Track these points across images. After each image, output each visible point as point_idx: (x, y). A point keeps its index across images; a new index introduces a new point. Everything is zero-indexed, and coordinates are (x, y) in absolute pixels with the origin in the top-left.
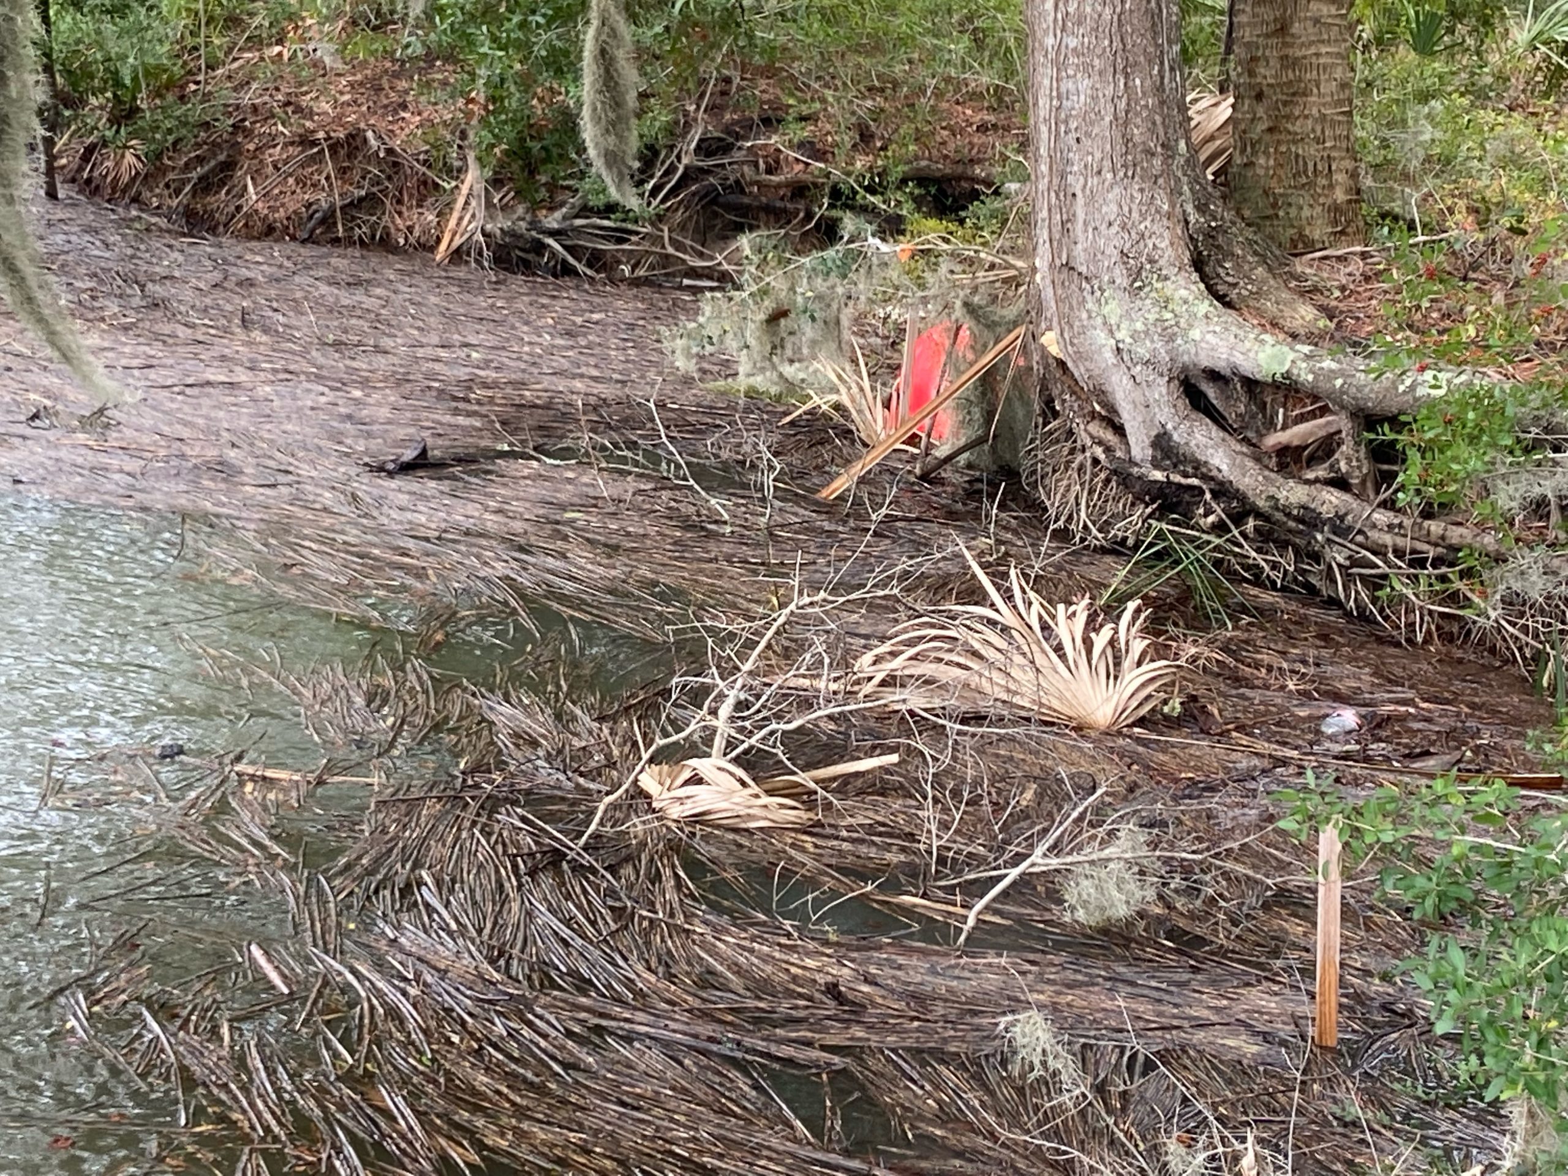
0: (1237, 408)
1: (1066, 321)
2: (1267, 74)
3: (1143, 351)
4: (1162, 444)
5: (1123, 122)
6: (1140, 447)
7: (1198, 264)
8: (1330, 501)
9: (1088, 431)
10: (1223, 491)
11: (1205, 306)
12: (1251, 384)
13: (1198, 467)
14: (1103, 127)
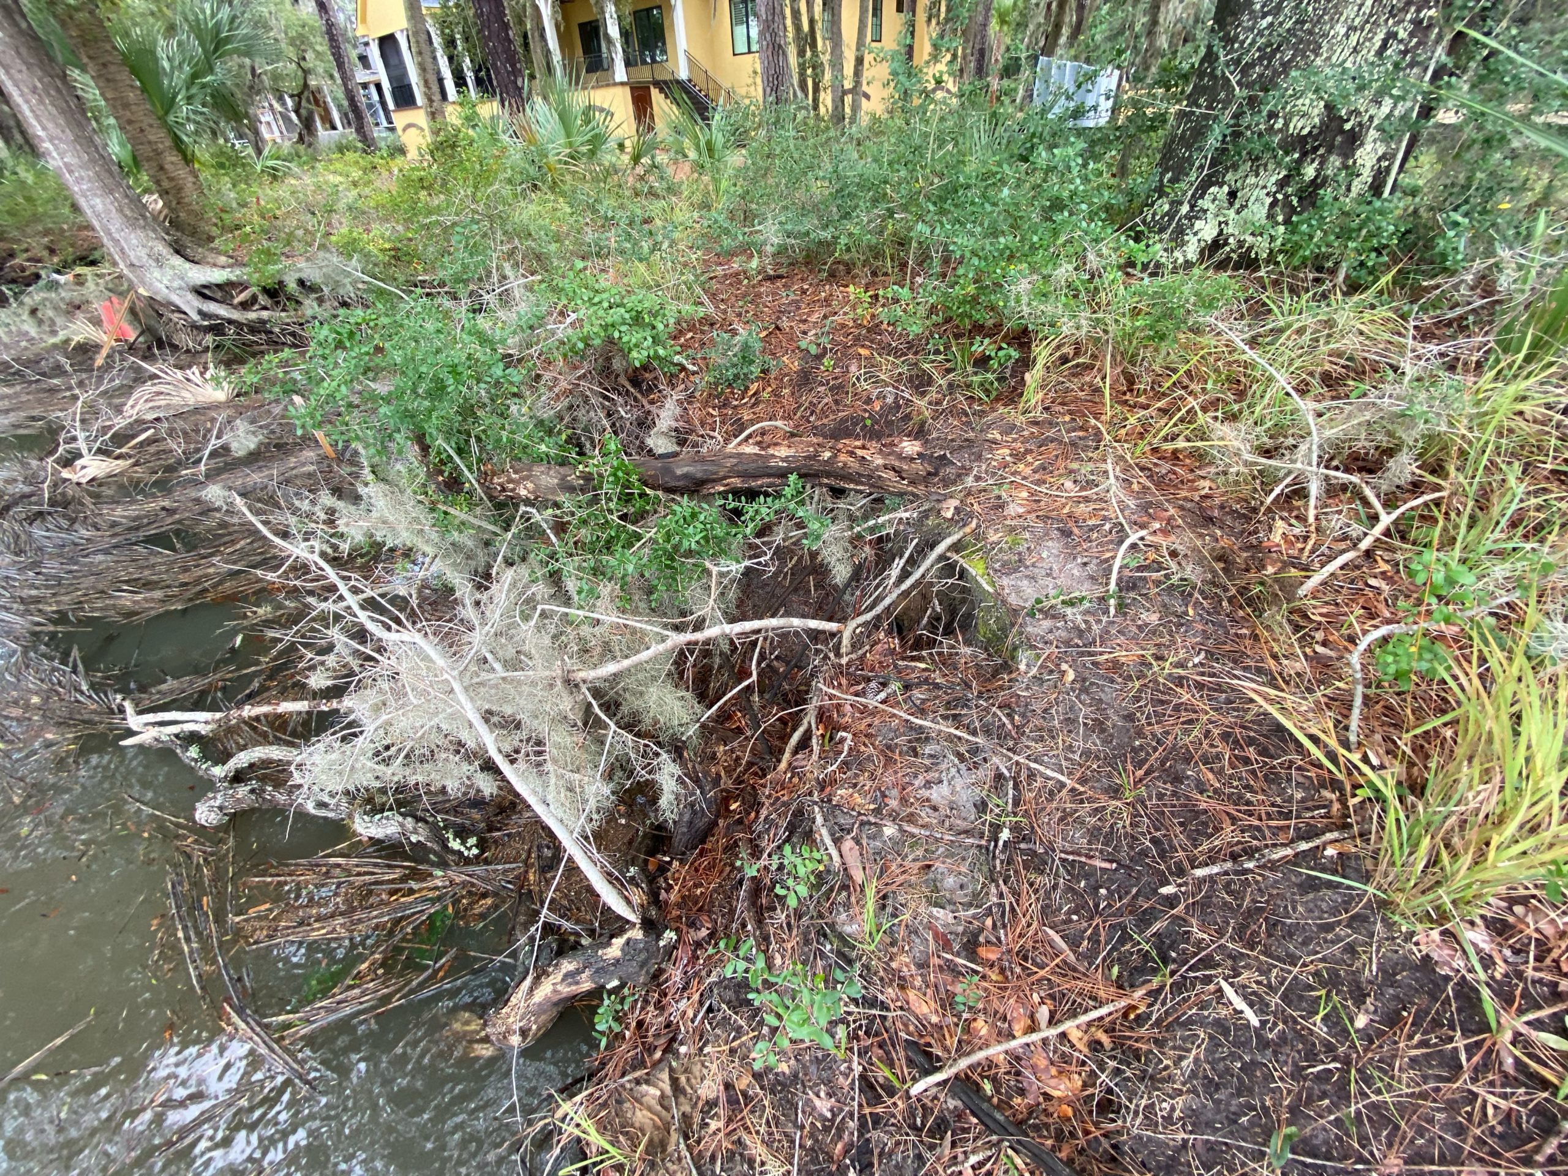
0: (219, 295)
1: (143, 283)
2: (166, 184)
3: (176, 284)
4: (200, 312)
5: (120, 210)
6: (195, 317)
7: (177, 252)
8: (265, 314)
9: (175, 317)
10: (230, 322)
11: (188, 265)
12: (218, 286)
13: (217, 317)
14: (114, 213)
